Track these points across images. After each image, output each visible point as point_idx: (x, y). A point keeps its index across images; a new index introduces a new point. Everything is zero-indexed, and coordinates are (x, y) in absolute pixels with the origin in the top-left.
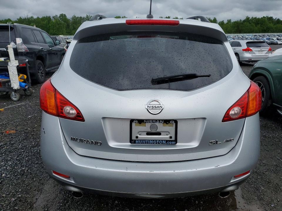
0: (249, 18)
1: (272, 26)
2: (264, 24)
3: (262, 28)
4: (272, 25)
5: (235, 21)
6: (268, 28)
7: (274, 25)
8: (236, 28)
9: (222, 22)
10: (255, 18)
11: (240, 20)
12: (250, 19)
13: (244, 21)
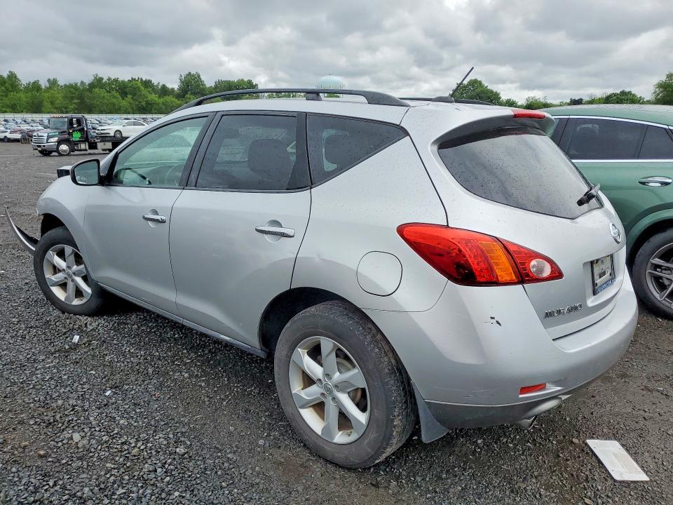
0: (102, 79)
1: (156, 99)
2: (139, 93)
3: (137, 103)
4: (153, 97)
5: (68, 84)
6: (150, 104)
7: (159, 97)
8: (76, 101)
9: (34, 83)
10: (116, 80)
11: (82, 82)
12: (104, 81)
13: (92, 86)
